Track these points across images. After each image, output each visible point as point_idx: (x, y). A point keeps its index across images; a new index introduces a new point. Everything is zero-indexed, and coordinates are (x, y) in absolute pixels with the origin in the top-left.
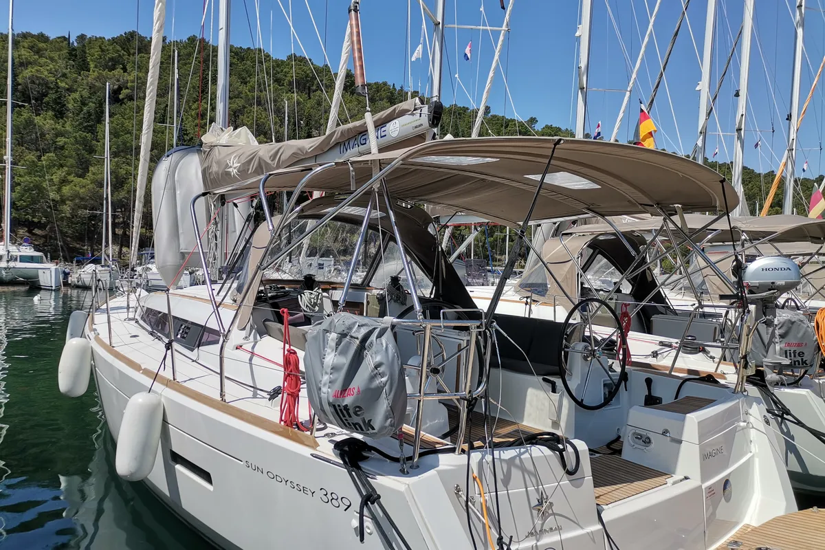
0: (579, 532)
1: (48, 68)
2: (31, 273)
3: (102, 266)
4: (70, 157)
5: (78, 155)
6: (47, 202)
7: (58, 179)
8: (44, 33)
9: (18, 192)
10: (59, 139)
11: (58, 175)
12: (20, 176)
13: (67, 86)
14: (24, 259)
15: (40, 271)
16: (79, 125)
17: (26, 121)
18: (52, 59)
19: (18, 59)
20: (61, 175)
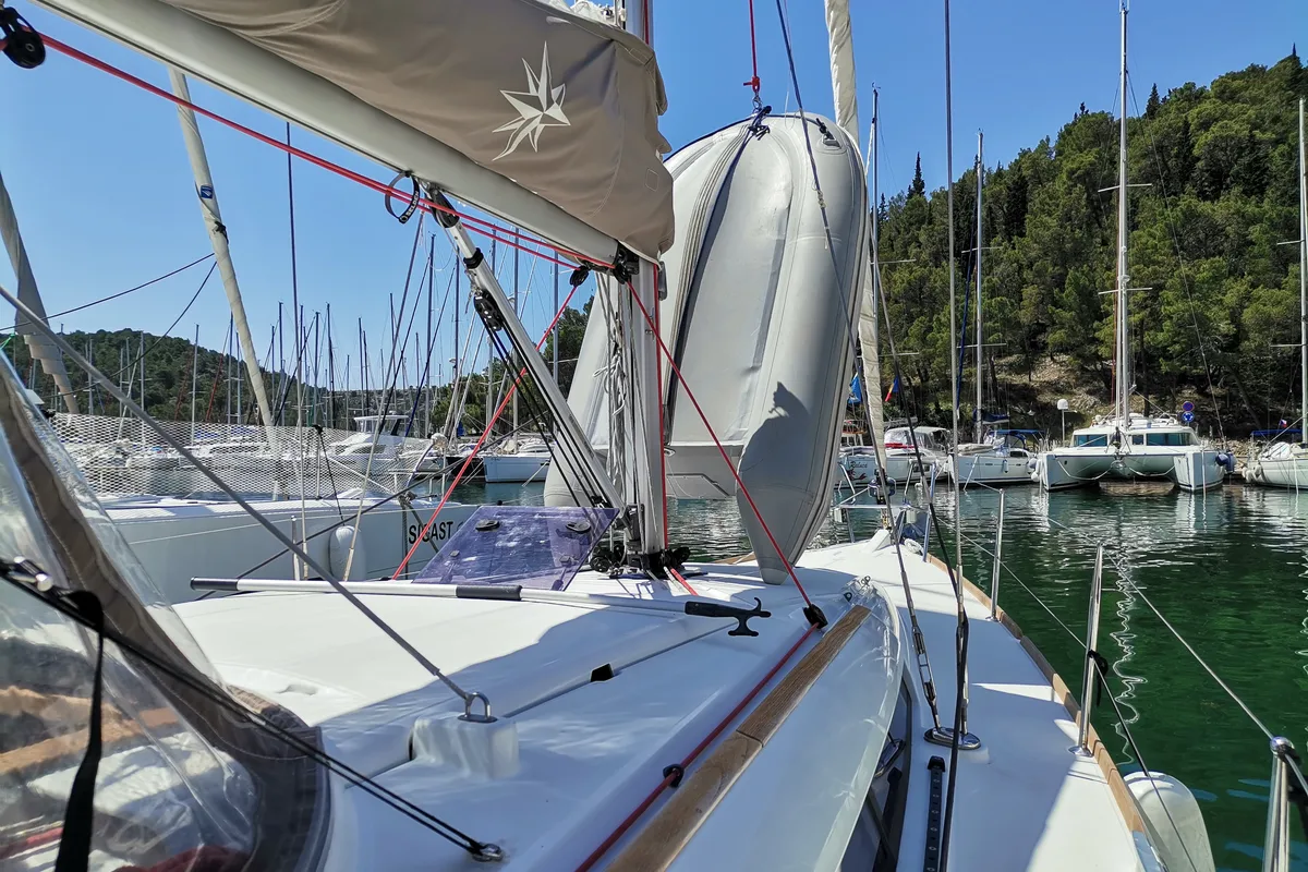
1: (1245, 117)
2: (1162, 463)
3: (1303, 446)
4: (1262, 256)
5: (1274, 249)
6: (1216, 340)
7: (1235, 299)
8: (1256, 64)
9: (1168, 331)
10: (1251, 229)
11: (1233, 292)
12: (1169, 304)
13: (1274, 136)
14: (1154, 440)
15: (1175, 458)
16: (1282, 196)
17: (1184, 213)
18: (1254, 101)
19: (1196, 120)
20: (1238, 291)
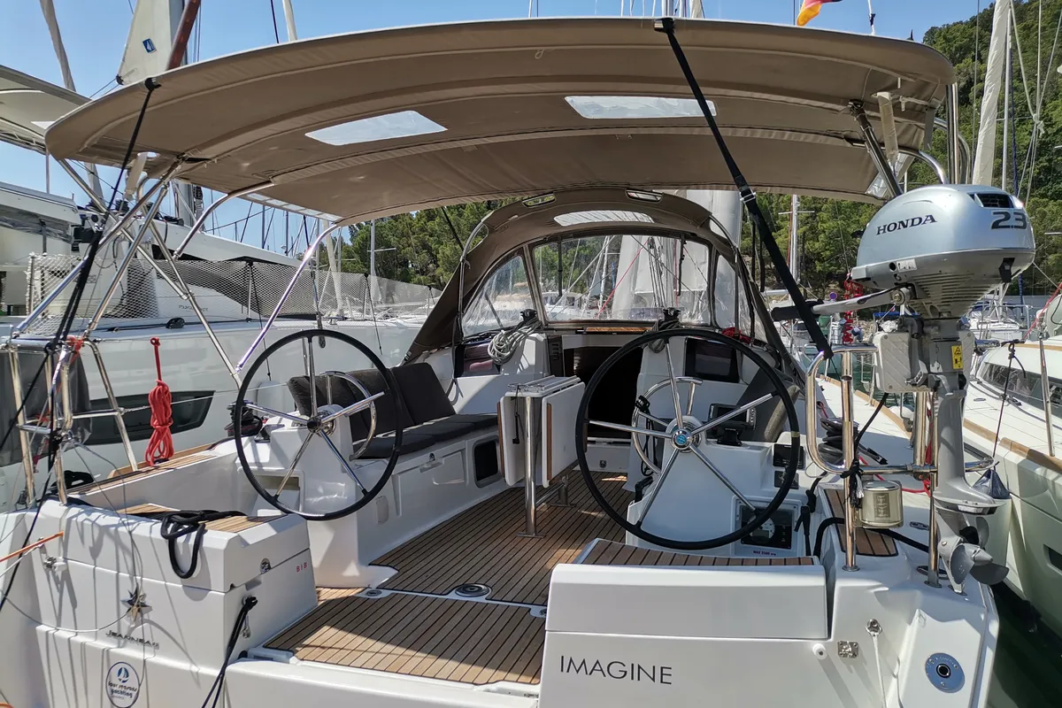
0: (184, 665)
6: (853, 249)
